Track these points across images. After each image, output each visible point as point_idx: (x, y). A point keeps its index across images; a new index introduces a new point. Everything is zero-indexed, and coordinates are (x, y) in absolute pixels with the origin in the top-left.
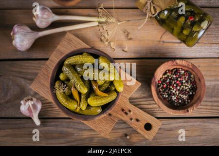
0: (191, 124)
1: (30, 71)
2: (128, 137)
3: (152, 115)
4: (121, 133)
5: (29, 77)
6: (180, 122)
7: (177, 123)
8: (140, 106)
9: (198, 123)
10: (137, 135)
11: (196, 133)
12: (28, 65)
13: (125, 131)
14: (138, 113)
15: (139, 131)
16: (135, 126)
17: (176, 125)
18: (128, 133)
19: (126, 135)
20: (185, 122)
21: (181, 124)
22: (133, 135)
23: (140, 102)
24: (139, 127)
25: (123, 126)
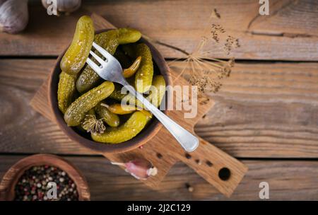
0: (295, 169)
1: (29, 77)
2: (191, 189)
3: (231, 154)
4: (178, 181)
5: (28, 86)
6: (276, 167)
7: (270, 167)
8: (211, 139)
9: (306, 168)
10: (205, 186)
11: (301, 185)
12: (26, 66)
13: (186, 179)
14: (209, 151)
15: (209, 180)
16: (204, 173)
17: (270, 171)
18: (191, 183)
19: (188, 186)
20: (284, 166)
21: (277, 170)
22: (199, 186)
23: (211, 131)
24: (211, 175)
25: (181, 170)
